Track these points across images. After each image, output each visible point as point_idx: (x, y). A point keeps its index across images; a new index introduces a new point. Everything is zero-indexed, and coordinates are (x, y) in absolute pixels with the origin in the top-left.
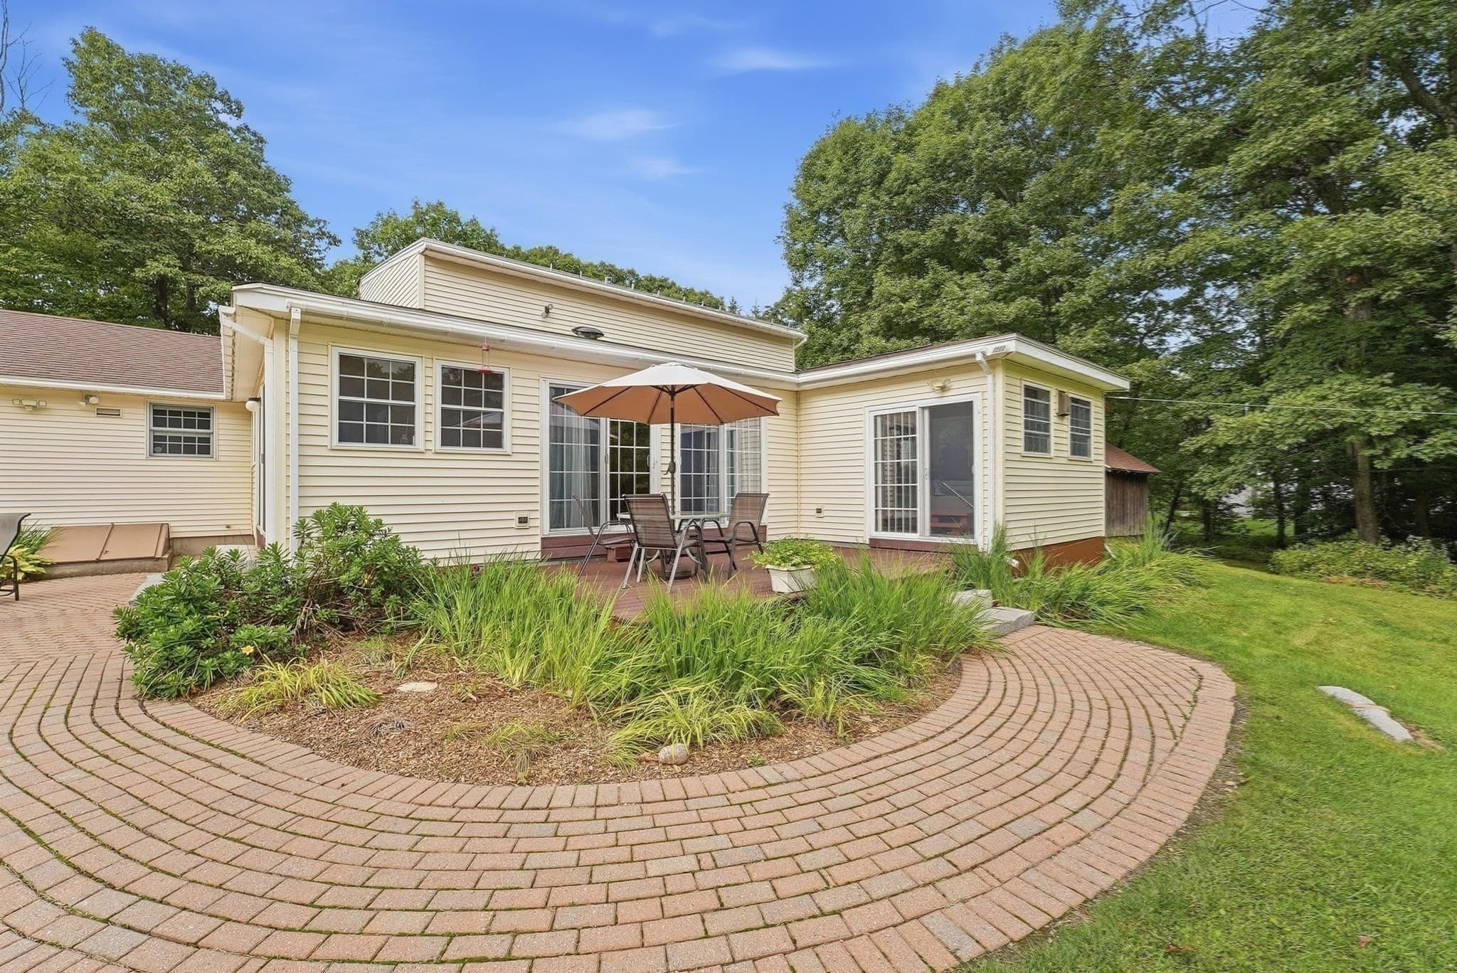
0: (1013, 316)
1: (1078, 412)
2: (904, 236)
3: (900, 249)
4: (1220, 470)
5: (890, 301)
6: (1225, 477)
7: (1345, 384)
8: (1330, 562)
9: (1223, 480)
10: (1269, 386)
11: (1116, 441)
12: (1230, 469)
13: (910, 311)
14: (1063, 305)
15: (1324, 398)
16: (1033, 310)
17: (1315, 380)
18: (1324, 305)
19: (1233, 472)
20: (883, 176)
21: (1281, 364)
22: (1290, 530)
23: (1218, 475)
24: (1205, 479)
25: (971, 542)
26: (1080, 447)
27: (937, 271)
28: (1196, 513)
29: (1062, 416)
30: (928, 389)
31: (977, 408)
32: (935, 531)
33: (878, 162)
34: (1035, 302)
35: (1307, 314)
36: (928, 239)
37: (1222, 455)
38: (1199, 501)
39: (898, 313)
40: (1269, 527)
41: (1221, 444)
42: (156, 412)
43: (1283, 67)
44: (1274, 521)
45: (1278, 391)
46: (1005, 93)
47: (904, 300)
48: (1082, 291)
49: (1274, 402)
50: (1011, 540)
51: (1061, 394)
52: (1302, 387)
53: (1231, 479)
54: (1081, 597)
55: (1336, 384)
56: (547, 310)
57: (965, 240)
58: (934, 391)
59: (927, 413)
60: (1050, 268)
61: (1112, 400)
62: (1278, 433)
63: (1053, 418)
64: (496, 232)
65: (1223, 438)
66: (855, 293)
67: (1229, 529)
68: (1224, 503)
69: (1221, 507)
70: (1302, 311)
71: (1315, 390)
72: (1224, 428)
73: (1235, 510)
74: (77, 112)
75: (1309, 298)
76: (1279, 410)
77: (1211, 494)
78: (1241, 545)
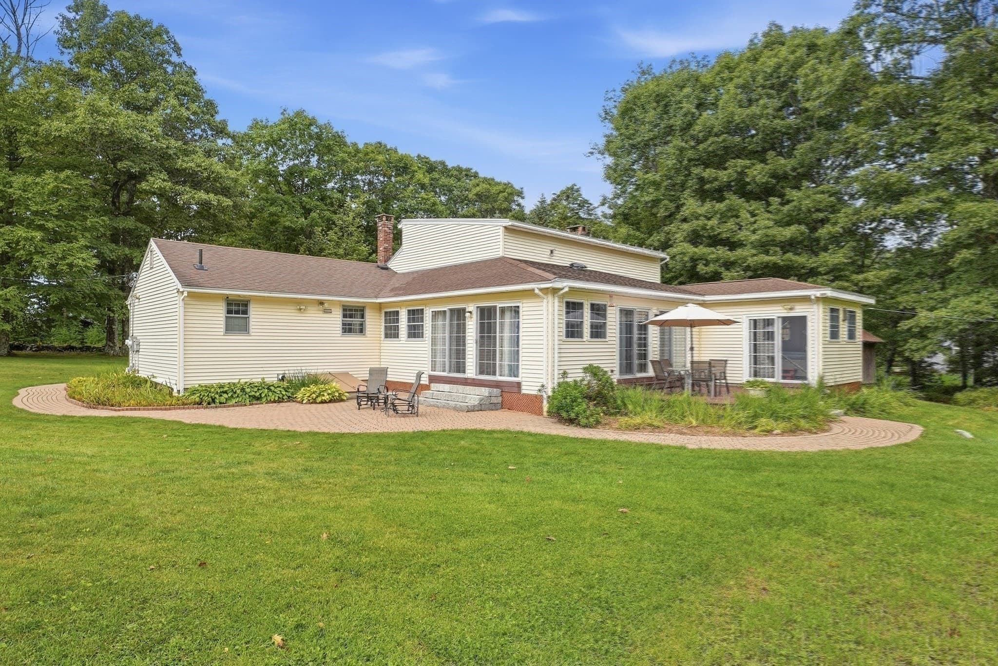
0: (788, 237)
1: (851, 317)
2: (708, 173)
3: (702, 180)
4: (923, 342)
5: (697, 219)
6: (925, 347)
7: (991, 294)
8: (985, 399)
9: (924, 348)
10: (951, 291)
11: (867, 327)
12: (927, 342)
13: (712, 228)
14: (823, 232)
15: (978, 303)
16: (802, 234)
17: (976, 290)
18: (977, 251)
19: (930, 344)
20: (690, 125)
21: (958, 278)
22: (971, 381)
23: (921, 345)
24: (913, 348)
25: (806, 382)
26: (852, 335)
27: (733, 200)
28: (905, 368)
29: (844, 320)
30: (781, 308)
31: (809, 319)
32: (784, 378)
33: (685, 115)
34: (803, 228)
35: (968, 256)
36: (724, 176)
37: (922, 333)
38: (908, 360)
39: (704, 228)
40: (956, 379)
41: (923, 325)
42: (344, 310)
43: (955, 113)
44: (959, 375)
45: (956, 296)
46: (779, 77)
47: (709, 219)
48: (835, 224)
49: (953, 302)
50: (826, 381)
51: (845, 311)
52: (968, 294)
53: (928, 348)
54: (863, 404)
55: (986, 294)
56: (552, 252)
57: (754, 180)
58: (786, 309)
59: (780, 320)
60: (814, 207)
61: (868, 312)
62: (955, 322)
63: (841, 322)
64: (345, 134)
65: (924, 322)
66: (666, 209)
67: (930, 381)
68: (925, 362)
69: (924, 365)
70: (965, 254)
71: (975, 298)
72: (924, 317)
73: (936, 367)
74: (62, 53)
75: (968, 246)
76: (955, 308)
77: (916, 357)
78: (936, 391)
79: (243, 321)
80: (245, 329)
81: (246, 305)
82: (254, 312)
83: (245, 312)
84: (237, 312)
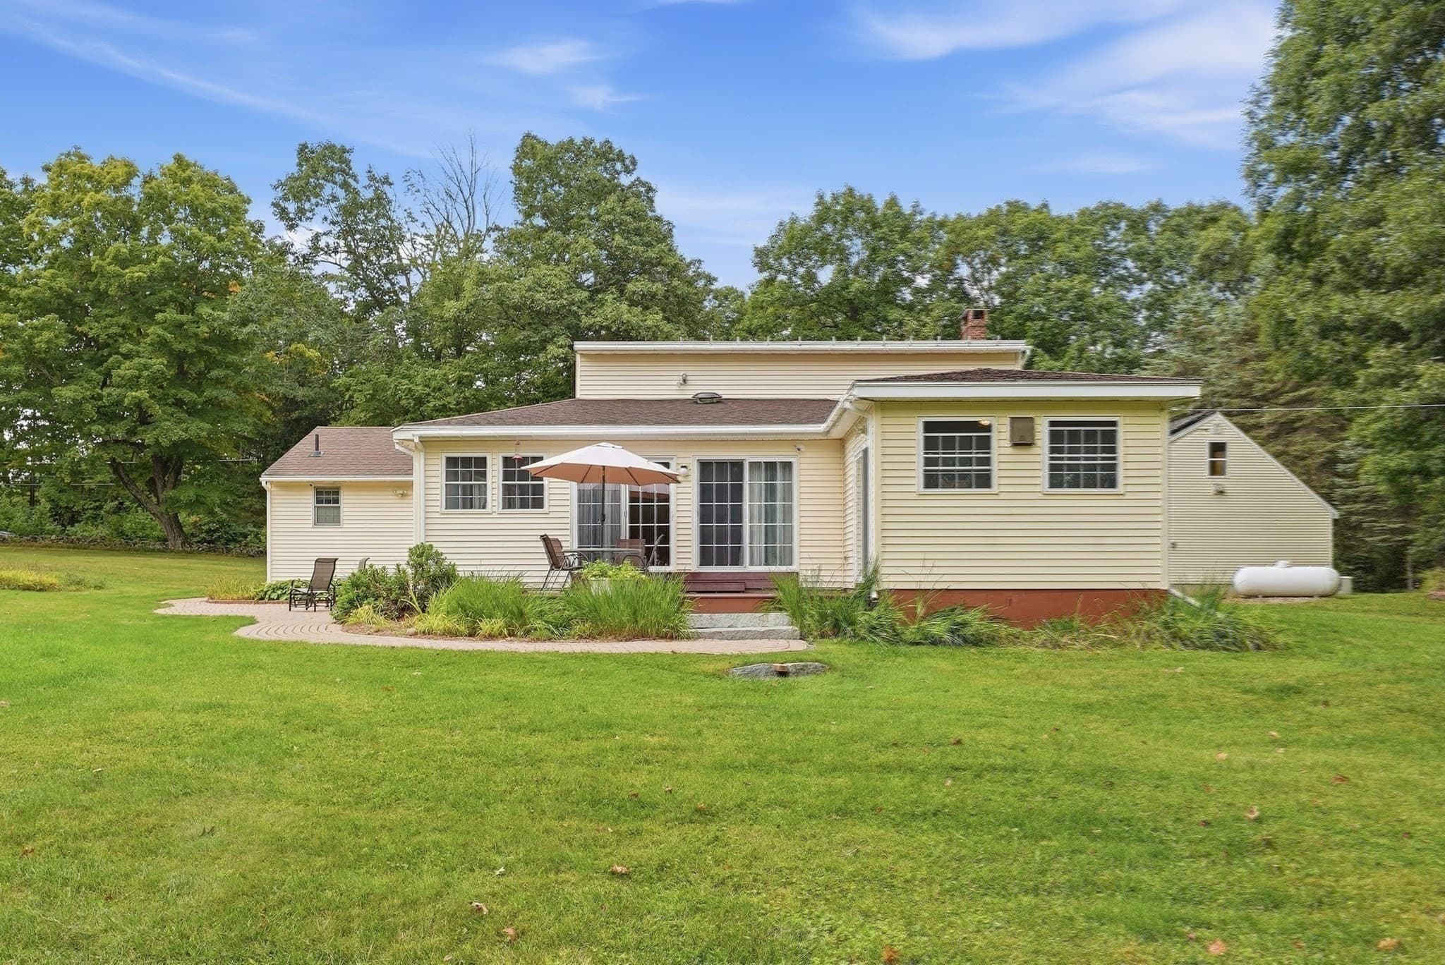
29: (1020, 445)
56: (684, 379)
79: (336, 511)
80: (336, 520)
81: (337, 493)
82: (347, 502)
83: (337, 501)
84: (328, 501)
